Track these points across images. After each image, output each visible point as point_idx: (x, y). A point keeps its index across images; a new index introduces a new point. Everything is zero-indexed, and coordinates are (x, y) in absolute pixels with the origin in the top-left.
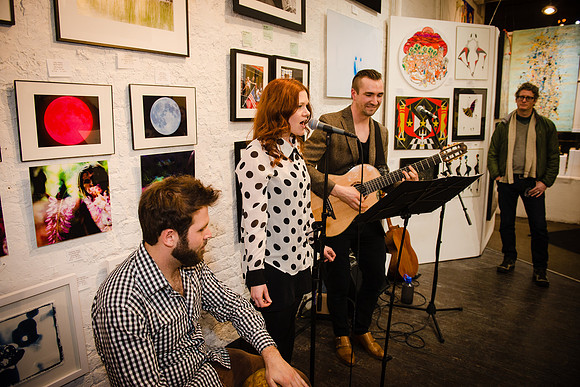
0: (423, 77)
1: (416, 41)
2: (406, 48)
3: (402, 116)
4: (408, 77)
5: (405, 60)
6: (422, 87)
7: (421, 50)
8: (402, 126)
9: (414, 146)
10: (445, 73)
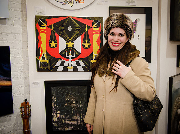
3: (43, 37)
8: (44, 46)
9: (61, 68)
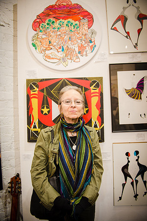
0: (61, 55)
1: (48, 15)
2: (36, 25)
3: (35, 102)
4: (40, 57)
5: (35, 37)
6: (61, 67)
7: (57, 25)
10: (93, 48)
